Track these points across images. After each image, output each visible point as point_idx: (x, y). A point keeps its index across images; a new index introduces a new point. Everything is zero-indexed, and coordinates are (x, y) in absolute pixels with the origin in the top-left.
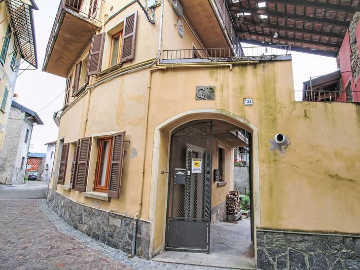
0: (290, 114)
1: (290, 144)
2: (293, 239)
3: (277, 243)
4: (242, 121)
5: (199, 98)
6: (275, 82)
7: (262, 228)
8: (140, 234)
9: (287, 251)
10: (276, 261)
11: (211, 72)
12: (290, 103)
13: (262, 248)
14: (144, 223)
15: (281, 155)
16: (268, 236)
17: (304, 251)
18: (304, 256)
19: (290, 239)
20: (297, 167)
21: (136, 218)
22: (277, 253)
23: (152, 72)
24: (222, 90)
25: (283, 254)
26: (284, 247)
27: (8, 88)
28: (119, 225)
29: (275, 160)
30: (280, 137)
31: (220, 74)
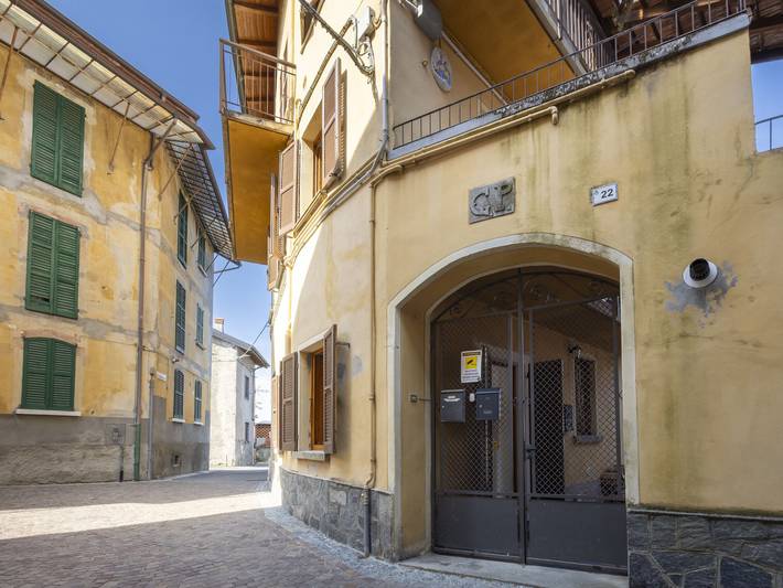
0: (737, 197)
1: (733, 285)
2: (738, 532)
3: (684, 540)
4: (587, 248)
5: (477, 217)
6: (687, 115)
7: (642, 505)
8: (376, 516)
9: (717, 564)
10: (683, 584)
11: (502, 144)
12: (739, 165)
13: (642, 552)
14: (380, 496)
15: (703, 320)
16: (659, 523)
17: (770, 565)
18: (770, 577)
19: (725, 534)
20: (757, 345)
21: (365, 487)
22: (684, 563)
23: (375, 187)
24: (534, 183)
25: (704, 568)
26: (708, 553)
27: (201, 306)
28: (344, 503)
29: (684, 336)
30: (699, 269)
31: (527, 142)
